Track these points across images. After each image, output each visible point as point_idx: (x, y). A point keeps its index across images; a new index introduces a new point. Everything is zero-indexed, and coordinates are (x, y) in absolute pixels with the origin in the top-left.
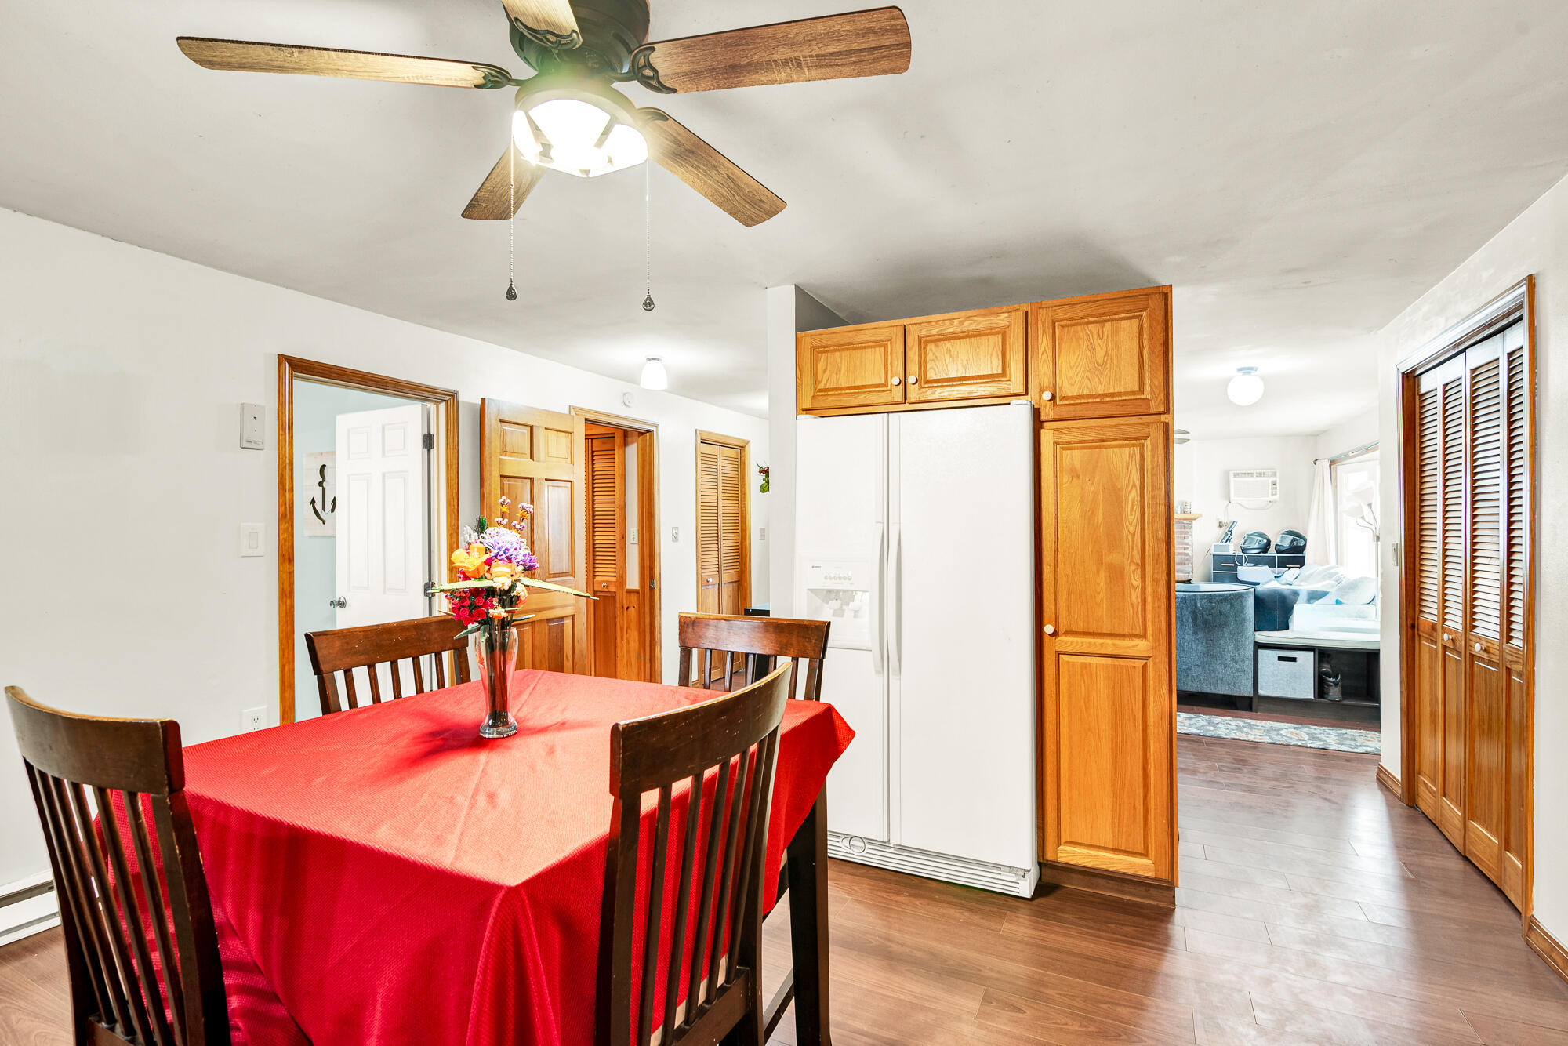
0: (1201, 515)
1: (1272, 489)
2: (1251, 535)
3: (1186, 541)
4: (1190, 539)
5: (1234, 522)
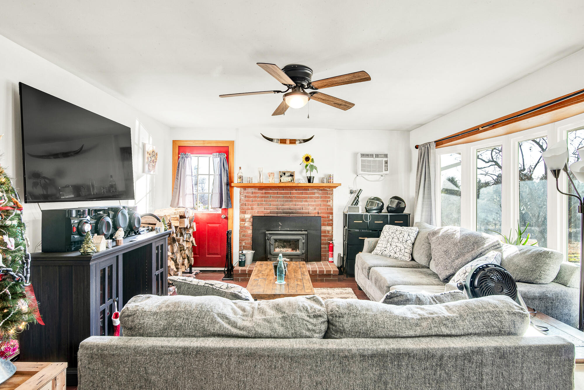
0: (340, 184)
1: (385, 166)
2: (373, 199)
3: (329, 203)
4: (331, 202)
5: (360, 190)
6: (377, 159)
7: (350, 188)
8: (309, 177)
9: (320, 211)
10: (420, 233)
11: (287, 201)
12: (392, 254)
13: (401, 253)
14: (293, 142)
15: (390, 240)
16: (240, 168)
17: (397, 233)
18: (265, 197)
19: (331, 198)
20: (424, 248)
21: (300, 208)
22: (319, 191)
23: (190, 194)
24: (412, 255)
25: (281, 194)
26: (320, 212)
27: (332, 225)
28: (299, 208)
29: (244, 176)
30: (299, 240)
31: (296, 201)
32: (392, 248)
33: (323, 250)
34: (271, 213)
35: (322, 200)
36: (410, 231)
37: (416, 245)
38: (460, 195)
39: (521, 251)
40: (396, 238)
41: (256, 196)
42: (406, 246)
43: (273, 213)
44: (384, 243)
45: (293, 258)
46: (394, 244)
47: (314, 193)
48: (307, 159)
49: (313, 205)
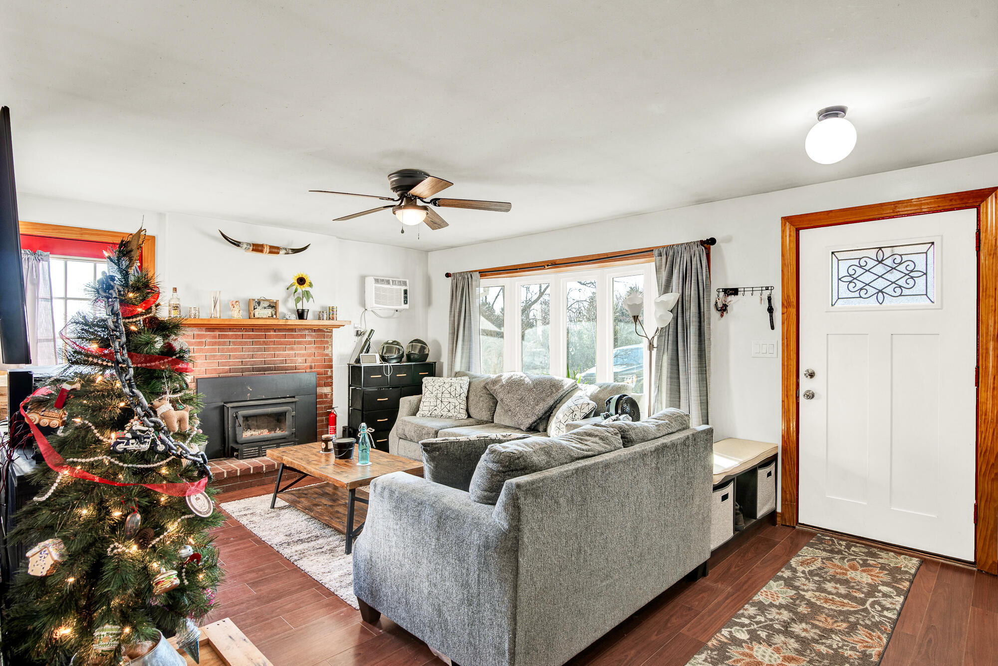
0: (345, 323)
1: (404, 297)
3: (326, 352)
4: (330, 349)
5: (372, 330)
6: (395, 287)
7: (356, 328)
8: (300, 311)
9: (313, 364)
10: (472, 384)
11: (259, 350)
12: (444, 414)
13: (456, 411)
14: (274, 250)
15: (440, 395)
16: (175, 290)
17: (447, 386)
18: (219, 344)
19: (330, 343)
20: (483, 401)
21: (283, 360)
22: (312, 332)
23: (48, 340)
24: (467, 410)
25: (249, 337)
26: (313, 366)
27: (330, 385)
28: (280, 360)
29: (183, 304)
30: (286, 413)
31: (274, 349)
32: (443, 406)
33: (319, 425)
34: (230, 371)
35: (316, 347)
36: (461, 382)
37: (471, 399)
38: (502, 337)
39: (602, 388)
40: (446, 392)
41: (202, 342)
42: (460, 401)
43: (236, 371)
44: (432, 400)
45: (263, 446)
46: (446, 400)
47: (304, 336)
48: (301, 281)
49: (303, 355)
